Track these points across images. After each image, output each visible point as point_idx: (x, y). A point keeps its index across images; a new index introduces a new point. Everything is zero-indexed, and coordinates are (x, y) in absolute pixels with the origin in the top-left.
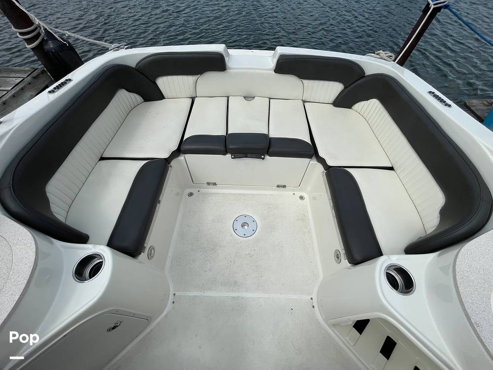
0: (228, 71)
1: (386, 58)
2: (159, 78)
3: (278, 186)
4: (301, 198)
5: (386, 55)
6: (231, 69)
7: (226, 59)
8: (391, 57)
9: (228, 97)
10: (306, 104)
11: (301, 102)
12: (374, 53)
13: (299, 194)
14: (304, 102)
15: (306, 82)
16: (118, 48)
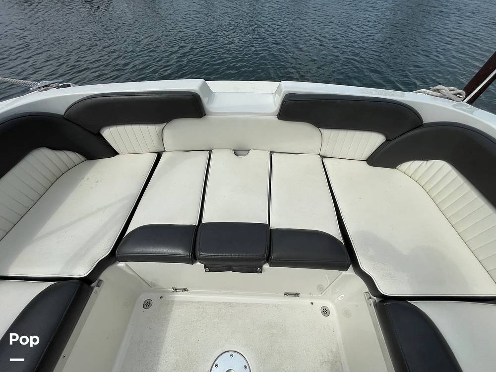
0: (208, 117)
1: (453, 97)
2: (105, 129)
3: (286, 294)
4: (325, 312)
5: (453, 92)
6: (211, 113)
7: (205, 100)
8: (460, 94)
9: (210, 151)
10: (326, 161)
11: (319, 158)
12: (429, 89)
13: (320, 303)
14: (322, 157)
15: (326, 132)
16: (47, 87)
